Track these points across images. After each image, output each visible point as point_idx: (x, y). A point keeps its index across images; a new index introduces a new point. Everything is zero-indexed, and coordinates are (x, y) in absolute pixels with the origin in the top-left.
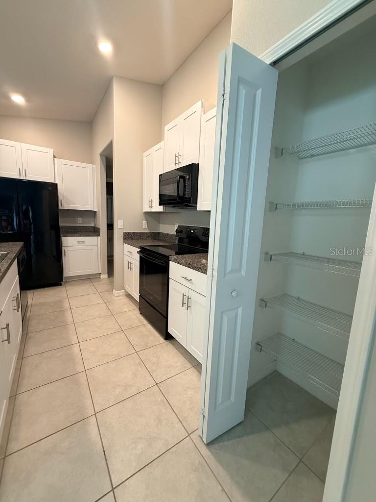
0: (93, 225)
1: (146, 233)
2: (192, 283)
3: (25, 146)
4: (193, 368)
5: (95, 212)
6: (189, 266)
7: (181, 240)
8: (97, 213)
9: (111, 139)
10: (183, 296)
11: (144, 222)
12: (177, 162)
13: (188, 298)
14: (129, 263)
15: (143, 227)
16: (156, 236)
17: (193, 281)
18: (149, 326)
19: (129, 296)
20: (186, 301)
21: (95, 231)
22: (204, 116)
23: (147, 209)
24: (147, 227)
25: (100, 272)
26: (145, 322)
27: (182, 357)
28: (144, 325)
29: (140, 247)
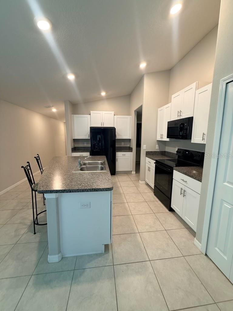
0: (128, 146)
1: (158, 151)
2: (187, 183)
3: (104, 112)
4: (186, 229)
5: (130, 140)
6: (186, 174)
7: (179, 157)
8: (131, 140)
9: (141, 104)
10: (181, 189)
11: (157, 145)
12: (179, 115)
13: (184, 191)
14: (149, 168)
15: (157, 148)
16: (163, 153)
17: (188, 182)
18: (160, 202)
19: (147, 185)
20: (182, 192)
21: (130, 149)
22: (197, 91)
23: (159, 138)
24: (158, 148)
25: (132, 170)
26: (157, 200)
27: (179, 222)
28: (157, 201)
29: (156, 160)
